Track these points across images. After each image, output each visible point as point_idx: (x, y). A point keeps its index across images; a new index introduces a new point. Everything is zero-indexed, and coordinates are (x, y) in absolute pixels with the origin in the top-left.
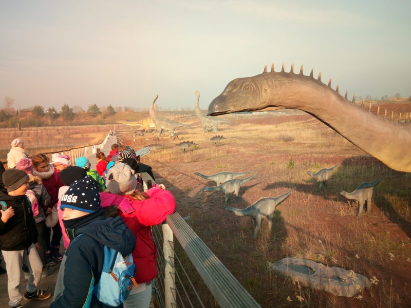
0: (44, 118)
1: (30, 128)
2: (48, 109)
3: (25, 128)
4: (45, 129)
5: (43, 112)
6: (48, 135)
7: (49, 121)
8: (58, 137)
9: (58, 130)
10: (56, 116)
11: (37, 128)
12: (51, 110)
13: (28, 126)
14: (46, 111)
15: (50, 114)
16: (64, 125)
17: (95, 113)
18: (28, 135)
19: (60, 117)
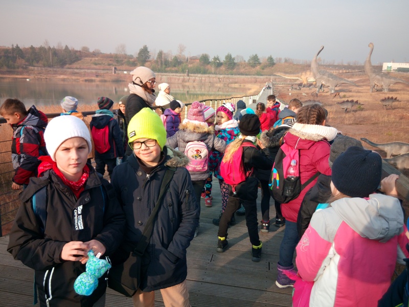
0: (209, 66)
1: (196, 75)
2: (213, 57)
3: (192, 75)
4: (209, 77)
5: (208, 59)
6: (210, 82)
7: (213, 69)
8: (219, 85)
9: (219, 78)
10: (220, 65)
11: (202, 75)
12: (216, 59)
13: (194, 73)
14: (211, 59)
15: (214, 62)
16: (225, 74)
17: (255, 64)
18: (194, 81)
19: (223, 66)
